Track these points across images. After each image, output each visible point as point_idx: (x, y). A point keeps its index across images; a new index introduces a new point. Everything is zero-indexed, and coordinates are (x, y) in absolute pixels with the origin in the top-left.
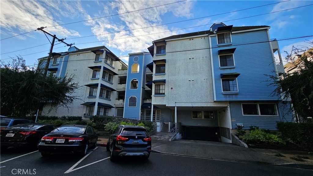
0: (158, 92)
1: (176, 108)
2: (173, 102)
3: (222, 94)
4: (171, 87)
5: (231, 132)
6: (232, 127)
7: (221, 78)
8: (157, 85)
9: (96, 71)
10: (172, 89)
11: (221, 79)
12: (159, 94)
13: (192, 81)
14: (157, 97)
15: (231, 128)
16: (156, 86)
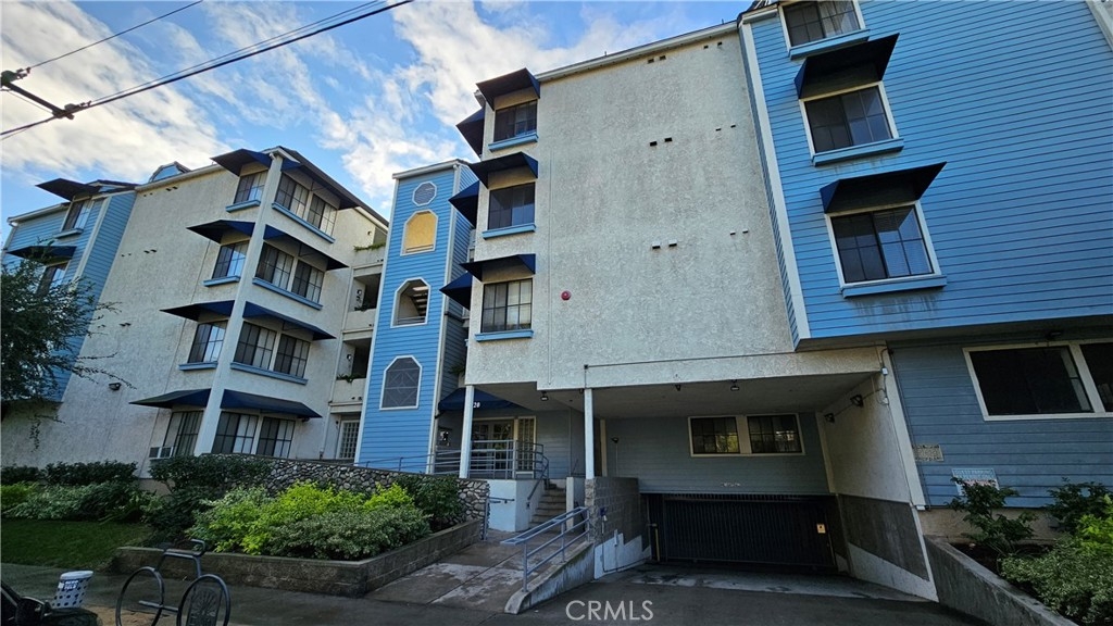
0: (500, 320)
1: (588, 397)
2: (570, 364)
3: (840, 298)
4: (564, 290)
5: (922, 527)
6: (927, 496)
7: (826, 212)
8: (496, 284)
9: (233, 247)
10: (566, 297)
11: (827, 218)
12: (505, 327)
13: (666, 251)
14: (491, 346)
15: (918, 500)
16: (491, 293)
